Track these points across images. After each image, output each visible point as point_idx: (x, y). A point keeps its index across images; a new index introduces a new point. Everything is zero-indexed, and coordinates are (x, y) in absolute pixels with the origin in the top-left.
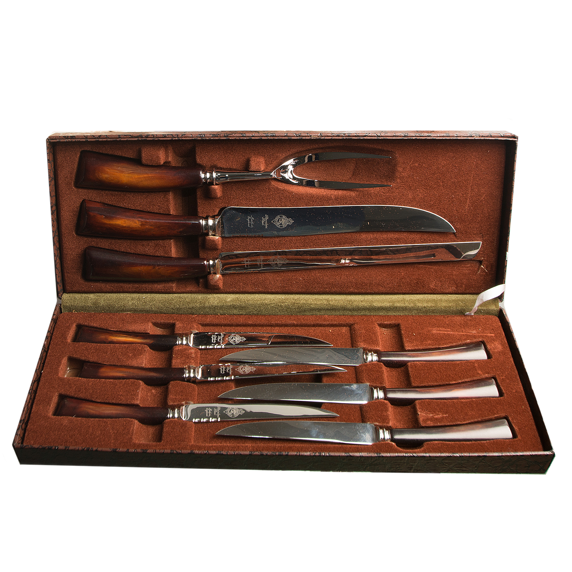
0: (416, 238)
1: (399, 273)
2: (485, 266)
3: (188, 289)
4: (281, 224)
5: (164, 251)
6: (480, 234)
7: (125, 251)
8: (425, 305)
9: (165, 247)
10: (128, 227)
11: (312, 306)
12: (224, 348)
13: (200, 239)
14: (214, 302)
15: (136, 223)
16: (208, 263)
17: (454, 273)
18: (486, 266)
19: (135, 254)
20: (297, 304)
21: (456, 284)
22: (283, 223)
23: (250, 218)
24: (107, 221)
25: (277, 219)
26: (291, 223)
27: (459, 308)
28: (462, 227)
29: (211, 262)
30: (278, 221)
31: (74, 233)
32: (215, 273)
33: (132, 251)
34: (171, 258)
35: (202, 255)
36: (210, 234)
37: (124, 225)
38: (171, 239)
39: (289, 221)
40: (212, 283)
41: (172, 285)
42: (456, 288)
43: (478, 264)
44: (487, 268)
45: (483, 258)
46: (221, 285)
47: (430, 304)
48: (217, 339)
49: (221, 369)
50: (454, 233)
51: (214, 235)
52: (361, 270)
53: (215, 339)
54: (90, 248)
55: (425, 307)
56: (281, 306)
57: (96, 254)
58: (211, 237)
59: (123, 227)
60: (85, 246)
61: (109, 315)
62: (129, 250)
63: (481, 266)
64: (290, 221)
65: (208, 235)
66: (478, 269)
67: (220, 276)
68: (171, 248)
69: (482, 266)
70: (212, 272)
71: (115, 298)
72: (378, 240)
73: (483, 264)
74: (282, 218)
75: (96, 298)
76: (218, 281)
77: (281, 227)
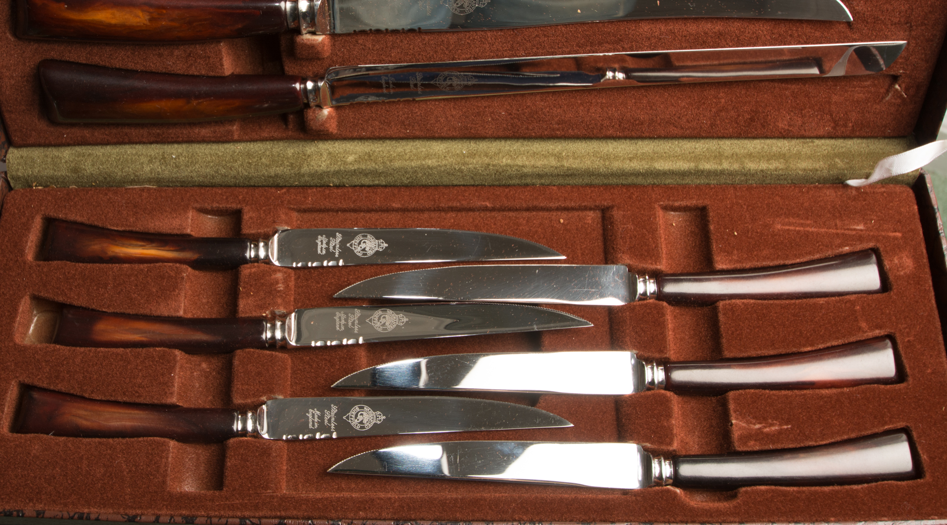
0: (762, 31)
1: (714, 100)
2: (903, 86)
3: (265, 135)
4: (461, 7)
5: (207, 65)
6: (906, 24)
7: (123, 67)
8: (764, 166)
9: (209, 57)
10: (123, 26)
11: (525, 170)
12: (343, 266)
13: (284, 42)
14: (320, 163)
15: (139, 17)
16: (302, 86)
17: (835, 98)
18: (905, 87)
19: (146, 72)
20: (493, 165)
21: (835, 122)
22: (466, 6)
24: (75, 15)
26: (484, 4)
27: (834, 172)
28: (869, 9)
29: (310, 85)
31: (8, 34)
32: (320, 107)
33: (140, 68)
34: (222, 79)
35: (290, 68)
36: (304, 32)
37: (113, 22)
38: (220, 42)
39: (480, 1)
40: (314, 125)
41: (230, 128)
42: (834, 128)
43: (888, 81)
44: (906, 90)
45: (903, 70)
46: (333, 127)
47: (774, 165)
48: (329, 246)
49: (337, 320)
50: (848, 23)
51: (314, 33)
52: (634, 94)
53: (324, 246)
54: (47, 63)
55: (762, 171)
56: (461, 171)
57: (60, 76)
58: (306, 37)
59: (110, 25)
60: (38, 59)
61: (106, 194)
62: (131, 66)
63: (894, 85)
64: (482, 1)
65: (298, 32)
66: (888, 91)
67: (329, 113)
68: (221, 59)
69: (897, 87)
70: (312, 104)
71: (115, 158)
72: (676, 37)
73: (900, 82)
75: (76, 158)
76: (326, 122)
77: (461, 12)
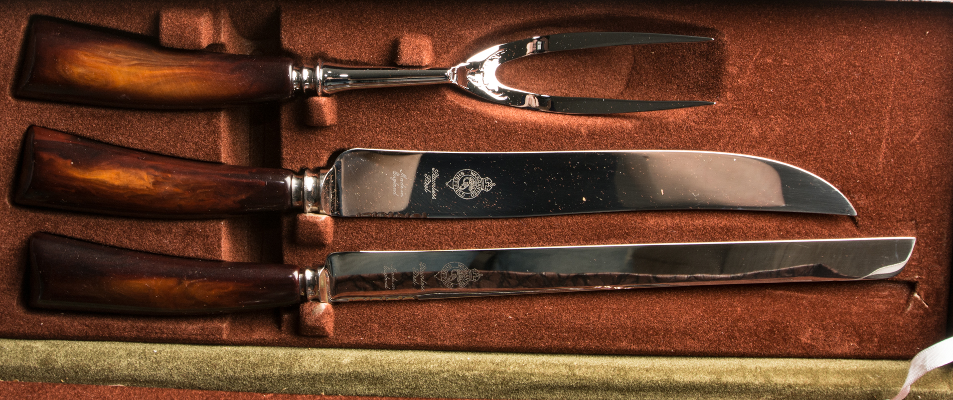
0: (770, 228)
1: (730, 309)
2: (922, 293)
3: (256, 336)
4: (467, 190)
5: (204, 245)
6: (911, 220)
7: (118, 244)
8: (791, 380)
9: (208, 237)
10: (126, 188)
11: (535, 379)
13: (286, 221)
14: (312, 364)
15: (143, 179)
16: (301, 276)
17: (854, 309)
18: (925, 295)
19: (141, 252)
20: (500, 373)
21: (859, 335)
22: (471, 189)
23: (398, 174)
24: (78, 174)
25: (457, 178)
26: (489, 188)
27: (868, 389)
28: (872, 204)
29: (309, 274)
30: (461, 182)
31: (6, 200)
32: (317, 300)
33: (134, 245)
34: (220, 262)
35: (288, 257)
36: (308, 209)
37: (117, 183)
38: (220, 219)
39: (485, 184)
40: (310, 321)
41: (220, 325)
42: (859, 343)
43: (905, 292)
44: (927, 298)
45: (918, 275)
46: (329, 326)
47: (801, 380)
50: (852, 218)
51: (317, 212)
52: (645, 301)
54: (41, 235)
55: (790, 386)
56: (464, 378)
57: (51, 248)
58: (309, 215)
59: (113, 187)
60: (30, 231)
61: (74, 389)
62: (126, 243)
63: (913, 294)
64: (487, 184)
65: (302, 210)
66: (908, 302)
67: (327, 309)
68: (220, 239)
69: (916, 295)
70: (310, 297)
71: (91, 350)
72: (684, 232)
73: (918, 289)
74: (469, 177)
75: (49, 349)
76: (322, 316)
77: (467, 196)
